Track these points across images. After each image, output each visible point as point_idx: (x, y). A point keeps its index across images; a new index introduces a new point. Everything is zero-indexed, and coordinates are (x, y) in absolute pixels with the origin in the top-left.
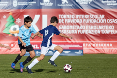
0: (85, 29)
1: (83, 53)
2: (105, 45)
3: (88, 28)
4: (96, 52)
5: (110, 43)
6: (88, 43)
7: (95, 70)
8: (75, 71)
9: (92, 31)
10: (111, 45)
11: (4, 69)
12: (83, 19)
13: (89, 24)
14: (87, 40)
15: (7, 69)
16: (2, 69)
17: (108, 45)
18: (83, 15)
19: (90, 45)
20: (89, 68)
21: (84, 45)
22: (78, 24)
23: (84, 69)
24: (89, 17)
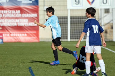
0: (5, 22)
1: (3, 42)
2: (21, 35)
3: (7, 21)
4: (14, 40)
5: (24, 33)
6: (7, 33)
7: (12, 55)
9: (10, 24)
10: (26, 35)
12: (2, 14)
13: (8, 18)
14: (6, 30)
17: (23, 35)
18: (3, 11)
19: (8, 35)
20: (8, 54)
21: (4, 35)
23: (3, 54)
24: (8, 12)
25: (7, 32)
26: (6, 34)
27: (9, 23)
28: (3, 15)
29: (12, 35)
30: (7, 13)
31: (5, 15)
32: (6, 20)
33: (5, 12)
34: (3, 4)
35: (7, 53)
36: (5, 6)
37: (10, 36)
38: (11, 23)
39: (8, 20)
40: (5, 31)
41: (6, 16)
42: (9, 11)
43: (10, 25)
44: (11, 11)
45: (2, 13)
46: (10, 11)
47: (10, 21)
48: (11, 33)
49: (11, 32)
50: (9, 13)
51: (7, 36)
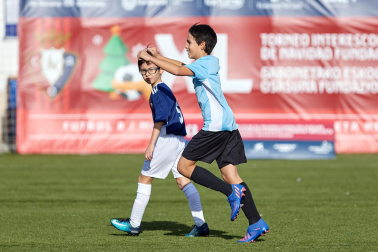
0: (342, 79)
1: (334, 152)
3: (350, 74)
6: (350, 121)
7: (370, 202)
8: (310, 206)
9: (363, 84)
11: (95, 198)
12: (333, 48)
13: (355, 63)
14: (347, 109)
15: (104, 198)
16: (89, 198)
18: (334, 37)
19: (355, 126)
20: (352, 197)
21: (337, 126)
22: (320, 63)
23: (336, 198)
24: (354, 42)
25: (351, 116)
26: (346, 125)
27: (359, 81)
28: (337, 52)
29: (368, 126)
30: (350, 43)
31: (343, 51)
32: (346, 70)
33: (343, 39)
34: (336, 9)
35: (351, 194)
36: (343, 19)
37: (361, 129)
38: (367, 80)
39: (354, 70)
40: (343, 112)
41: (347, 55)
42: (357, 35)
43: (361, 91)
44: (364, 36)
45: (334, 44)
46: (360, 39)
47: (362, 73)
48: (364, 121)
49: (365, 116)
50: (358, 43)
51: (350, 132)
